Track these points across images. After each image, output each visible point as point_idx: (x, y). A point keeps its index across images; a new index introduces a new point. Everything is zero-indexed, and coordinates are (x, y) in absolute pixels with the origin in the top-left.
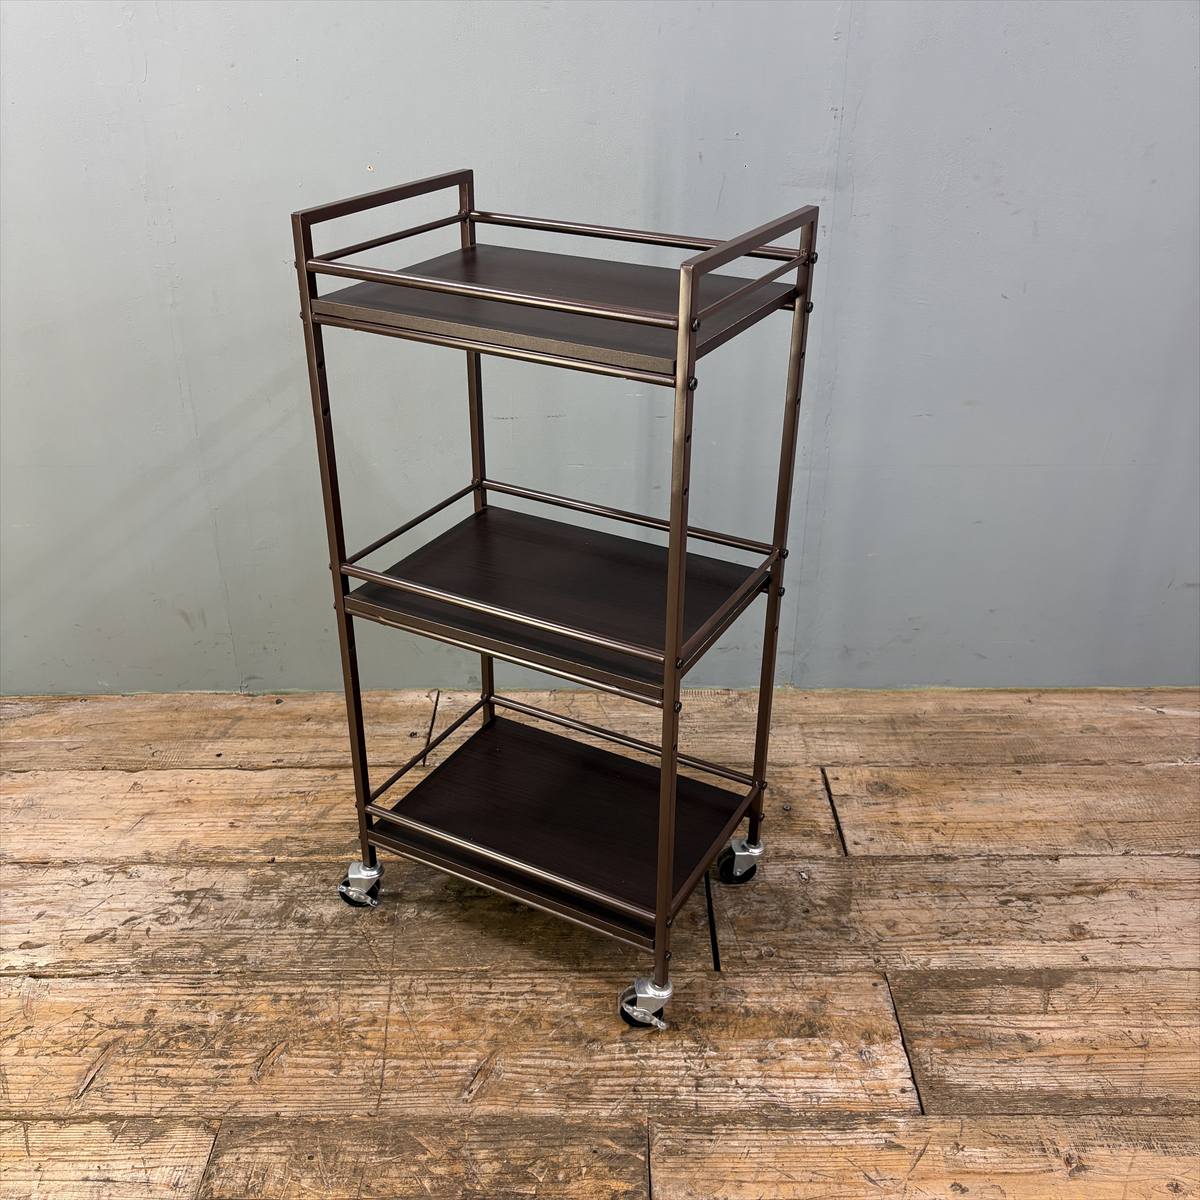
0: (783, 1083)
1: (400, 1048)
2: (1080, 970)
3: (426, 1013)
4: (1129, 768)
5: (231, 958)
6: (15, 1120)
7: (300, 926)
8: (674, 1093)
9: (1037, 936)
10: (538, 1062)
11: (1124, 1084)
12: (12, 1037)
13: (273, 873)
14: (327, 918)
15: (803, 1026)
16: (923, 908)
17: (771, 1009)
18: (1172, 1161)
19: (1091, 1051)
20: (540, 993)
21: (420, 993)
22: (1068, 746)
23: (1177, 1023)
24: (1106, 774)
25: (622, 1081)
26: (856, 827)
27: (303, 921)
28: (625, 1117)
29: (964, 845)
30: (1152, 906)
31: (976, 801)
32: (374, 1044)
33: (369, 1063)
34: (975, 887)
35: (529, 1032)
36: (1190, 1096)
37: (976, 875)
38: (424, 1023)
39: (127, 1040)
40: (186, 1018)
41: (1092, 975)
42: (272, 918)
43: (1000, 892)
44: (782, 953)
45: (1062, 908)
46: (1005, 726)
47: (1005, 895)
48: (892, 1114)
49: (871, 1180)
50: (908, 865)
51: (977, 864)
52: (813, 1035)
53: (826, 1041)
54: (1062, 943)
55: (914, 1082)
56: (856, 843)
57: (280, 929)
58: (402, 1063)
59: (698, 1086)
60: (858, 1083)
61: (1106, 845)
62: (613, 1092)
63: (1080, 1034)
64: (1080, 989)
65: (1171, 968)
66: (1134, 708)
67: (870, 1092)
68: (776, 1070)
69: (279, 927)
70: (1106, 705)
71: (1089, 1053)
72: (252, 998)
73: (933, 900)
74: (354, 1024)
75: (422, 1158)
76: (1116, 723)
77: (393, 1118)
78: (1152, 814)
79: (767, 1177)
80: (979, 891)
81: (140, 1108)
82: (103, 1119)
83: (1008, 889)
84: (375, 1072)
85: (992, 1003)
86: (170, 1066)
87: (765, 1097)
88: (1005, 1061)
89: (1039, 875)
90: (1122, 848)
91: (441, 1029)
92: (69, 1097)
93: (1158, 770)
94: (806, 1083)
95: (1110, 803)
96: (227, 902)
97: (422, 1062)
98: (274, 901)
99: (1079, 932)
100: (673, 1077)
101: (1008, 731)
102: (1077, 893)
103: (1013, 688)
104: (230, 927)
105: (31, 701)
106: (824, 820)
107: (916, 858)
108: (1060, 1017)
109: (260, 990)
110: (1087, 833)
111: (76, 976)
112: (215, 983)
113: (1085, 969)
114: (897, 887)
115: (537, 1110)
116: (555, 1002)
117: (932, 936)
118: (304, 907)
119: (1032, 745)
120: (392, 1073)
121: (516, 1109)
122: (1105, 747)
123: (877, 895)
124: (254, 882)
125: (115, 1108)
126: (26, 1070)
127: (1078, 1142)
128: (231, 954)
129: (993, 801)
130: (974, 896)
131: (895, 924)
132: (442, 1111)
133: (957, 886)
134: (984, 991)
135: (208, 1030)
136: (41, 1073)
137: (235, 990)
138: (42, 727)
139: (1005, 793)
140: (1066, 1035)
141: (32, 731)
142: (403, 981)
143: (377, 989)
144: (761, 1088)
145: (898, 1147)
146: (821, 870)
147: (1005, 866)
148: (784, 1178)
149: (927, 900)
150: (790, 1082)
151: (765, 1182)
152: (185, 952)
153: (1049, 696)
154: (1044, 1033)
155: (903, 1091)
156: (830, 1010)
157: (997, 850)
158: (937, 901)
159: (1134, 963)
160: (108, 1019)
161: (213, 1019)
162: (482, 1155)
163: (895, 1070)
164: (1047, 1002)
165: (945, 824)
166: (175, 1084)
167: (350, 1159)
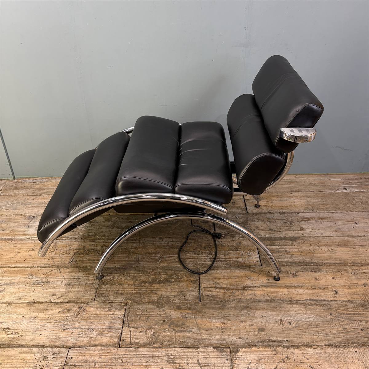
0: (230, 260)
1: (142, 253)
2: (301, 237)
3: (148, 246)
4: (319, 192)
5: (101, 235)
6: (57, 267)
8: (205, 262)
9: (292, 230)
10: (174, 256)
11: (308, 260)
12: (53, 251)
15: (235, 248)
16: (265, 224)
17: (228, 245)
18: (316, 274)
19: (301, 253)
20: (174, 242)
21: (146, 242)
22: (305, 188)
23: (322, 247)
24: (313, 194)
25: (193, 259)
26: (250, 206)
27: (118, 227)
28: (194, 266)
29: (276, 210)
30: (320, 223)
31: (280, 200)
32: (136, 252)
33: (136, 256)
34: (278, 219)
35: (172, 250)
36: (322, 262)
37: (279, 217)
38: (147, 248)
39: (80, 252)
40: (92, 247)
41: (304, 238)
43: (284, 220)
44: (231, 233)
45: (299, 224)
46: (289, 183)
47: (285, 221)
48: (254, 266)
49: (249, 278)
50: (262, 215)
51: (279, 214)
52: (237, 250)
53: (240, 251)
54: (298, 231)
55: (260, 260)
56: (250, 210)
58: (143, 256)
59: (210, 260)
60: (247, 260)
61: (311, 210)
62: (191, 262)
63: (299, 250)
64: (301, 241)
65: (323, 236)
66: (323, 179)
67: (250, 262)
68: (228, 257)
69: (112, 229)
70: (316, 178)
71: (301, 254)
72: (107, 243)
73: (268, 222)
74: (132, 248)
75: (148, 274)
76: (318, 182)
77: (142, 267)
78: (324, 203)
79: (225, 278)
80: (279, 220)
81: (85, 265)
82: (76, 267)
83: (286, 220)
84: (137, 258)
85: (280, 244)
86: (90, 257)
87: (226, 262)
88: (281, 255)
89: (294, 217)
90: (315, 211)
91: (151, 249)
92: (68, 263)
93: (327, 193)
94: (235, 260)
95: (314, 201)
96: (99, 223)
97: (147, 256)
98: (111, 223)
99: (302, 229)
100: (205, 258)
101: (290, 184)
102: (303, 221)
103: (293, 174)
104: (101, 229)
105: (44, 178)
106: (243, 205)
107: (264, 213)
108: (295, 246)
109: (109, 242)
110: (307, 207)
111: (65, 239)
112: (98, 240)
113: (303, 237)
114: (259, 219)
115: (174, 265)
116: (178, 244)
117: (267, 230)
118: (118, 224)
119: (296, 187)
120: (141, 258)
121: (169, 265)
122: (314, 188)
123: (254, 221)
124: (105, 219)
125: (78, 265)
126: (58, 258)
127: (296, 271)
128: (102, 234)
129: (284, 200)
130: (278, 221)
131: (258, 227)
132: (152, 265)
133: (274, 219)
134: (278, 241)
135: (98, 250)
136: (61, 258)
137: (103, 242)
138: (49, 184)
139: (288, 199)
140: (296, 250)
141: (46, 186)
142: (142, 240)
143: (136, 241)
144: (225, 261)
145: (256, 272)
146: (241, 216)
147: (286, 215)
148: (229, 278)
149: (266, 222)
150: (232, 260)
151: (225, 279)
152: (91, 234)
153: (302, 176)
154: (291, 250)
155: (257, 261)
156: (241, 245)
157: (284, 211)
158: (269, 222)
159: (314, 235)
160: (75, 248)
161: (99, 247)
162: (162, 273)
163: (256, 258)
164: (293, 243)
165: (272, 205)
166: (91, 261)
167: (133, 274)
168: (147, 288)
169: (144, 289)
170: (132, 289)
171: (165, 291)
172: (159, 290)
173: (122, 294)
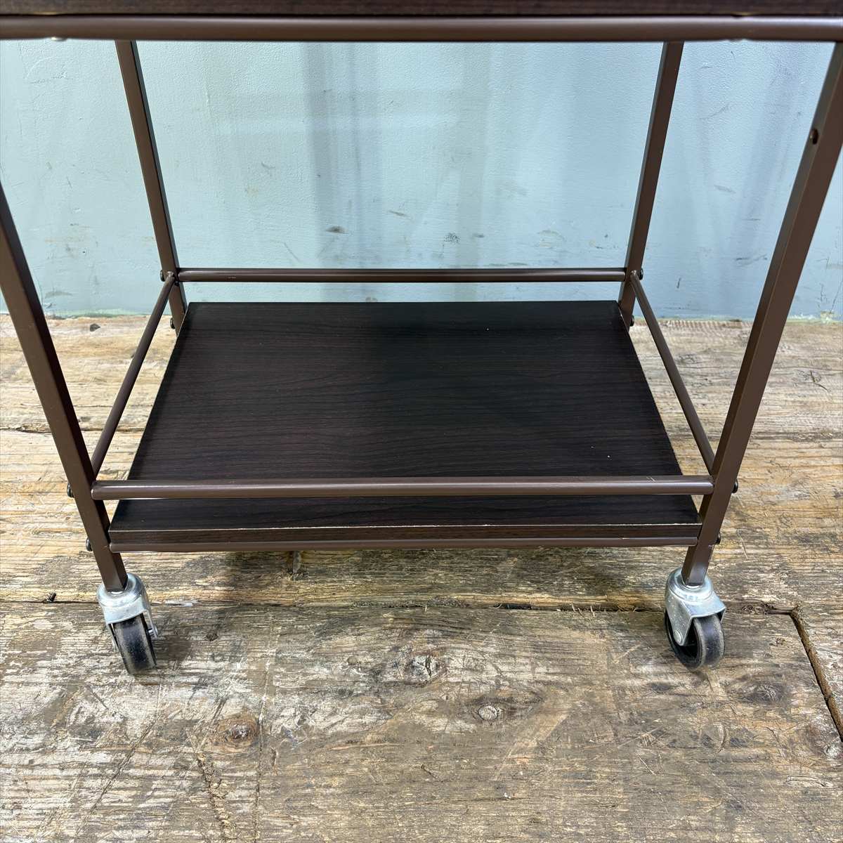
7: (83, 745)
13: (48, 625)
14: (135, 729)
42: (33, 725)
57: (44, 753)
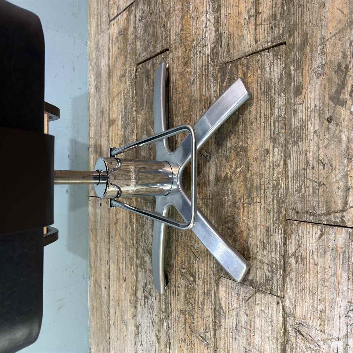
72: (176, 265)
109: (174, 261)
135: (187, 284)
161: (183, 282)
166: (204, 298)
167: (230, 210)
168: (256, 174)
169: (259, 181)
170: (258, 209)
171: (262, 131)
172: (261, 146)
173: (268, 231)
